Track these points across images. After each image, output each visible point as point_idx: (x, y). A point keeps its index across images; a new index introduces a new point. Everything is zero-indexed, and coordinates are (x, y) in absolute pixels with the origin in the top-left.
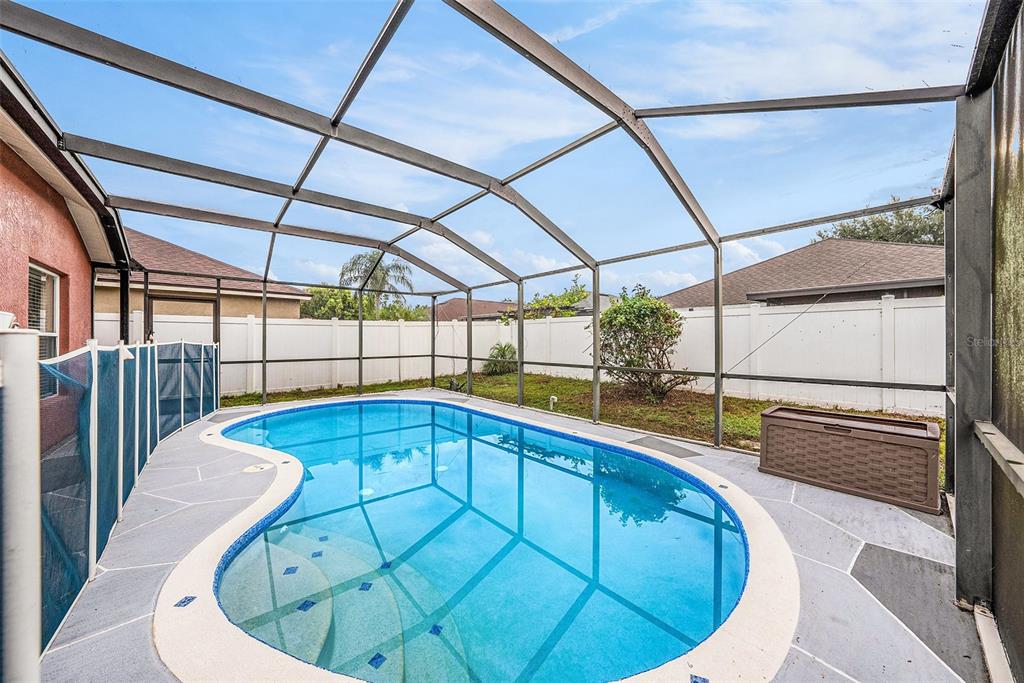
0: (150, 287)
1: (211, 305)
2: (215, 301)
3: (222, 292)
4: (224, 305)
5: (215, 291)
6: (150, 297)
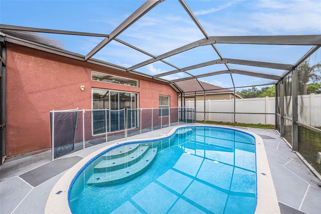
0: (185, 95)
1: (194, 98)
2: (194, 97)
3: (196, 95)
4: (196, 97)
5: (195, 95)
6: (185, 98)
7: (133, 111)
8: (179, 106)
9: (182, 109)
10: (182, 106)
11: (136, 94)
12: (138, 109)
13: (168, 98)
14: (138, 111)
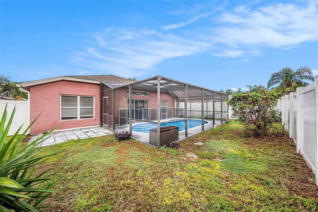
7: (146, 109)
8: (176, 107)
9: (177, 109)
10: (177, 107)
11: (148, 100)
12: (148, 108)
13: (167, 101)
14: (148, 110)
